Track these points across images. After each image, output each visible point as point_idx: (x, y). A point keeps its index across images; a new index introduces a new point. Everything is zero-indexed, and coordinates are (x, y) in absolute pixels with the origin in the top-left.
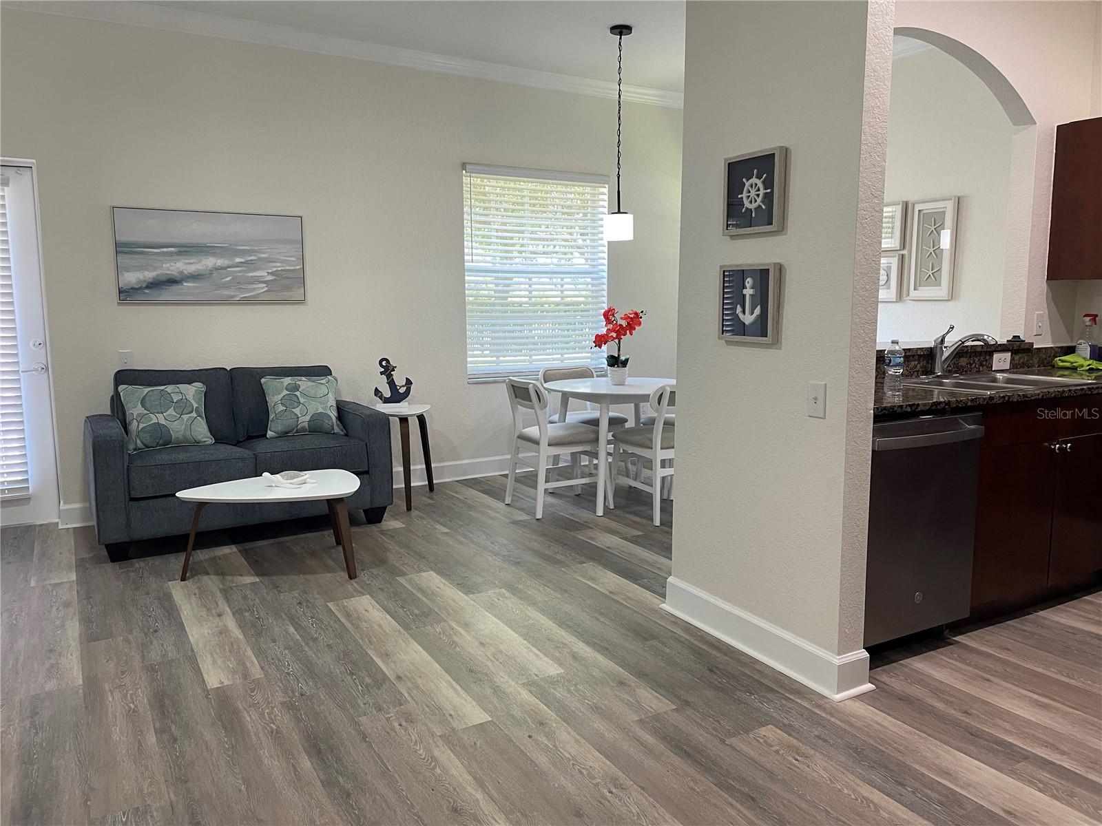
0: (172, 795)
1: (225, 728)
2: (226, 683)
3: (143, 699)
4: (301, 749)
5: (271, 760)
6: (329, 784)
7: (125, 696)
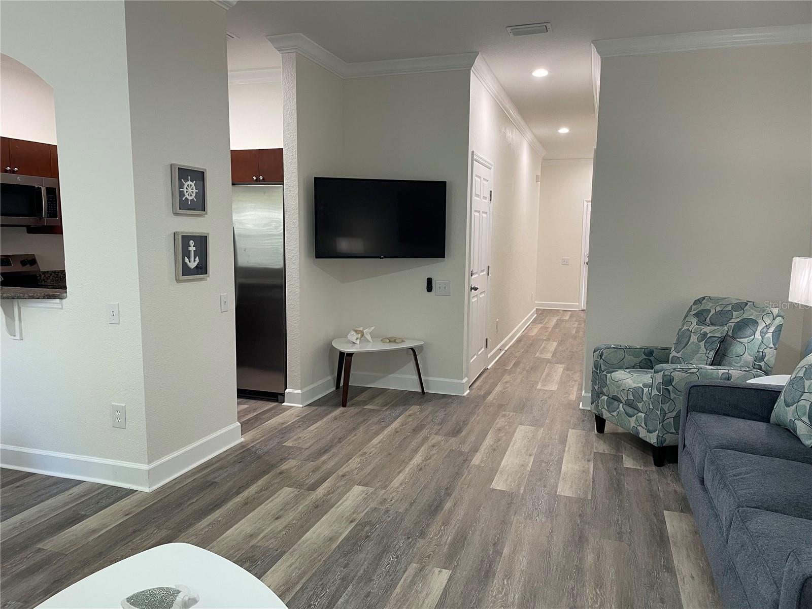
0: (512, 518)
1: (465, 538)
2: (437, 570)
3: (497, 582)
4: (443, 511)
5: (460, 513)
6: (449, 495)
7: (506, 595)
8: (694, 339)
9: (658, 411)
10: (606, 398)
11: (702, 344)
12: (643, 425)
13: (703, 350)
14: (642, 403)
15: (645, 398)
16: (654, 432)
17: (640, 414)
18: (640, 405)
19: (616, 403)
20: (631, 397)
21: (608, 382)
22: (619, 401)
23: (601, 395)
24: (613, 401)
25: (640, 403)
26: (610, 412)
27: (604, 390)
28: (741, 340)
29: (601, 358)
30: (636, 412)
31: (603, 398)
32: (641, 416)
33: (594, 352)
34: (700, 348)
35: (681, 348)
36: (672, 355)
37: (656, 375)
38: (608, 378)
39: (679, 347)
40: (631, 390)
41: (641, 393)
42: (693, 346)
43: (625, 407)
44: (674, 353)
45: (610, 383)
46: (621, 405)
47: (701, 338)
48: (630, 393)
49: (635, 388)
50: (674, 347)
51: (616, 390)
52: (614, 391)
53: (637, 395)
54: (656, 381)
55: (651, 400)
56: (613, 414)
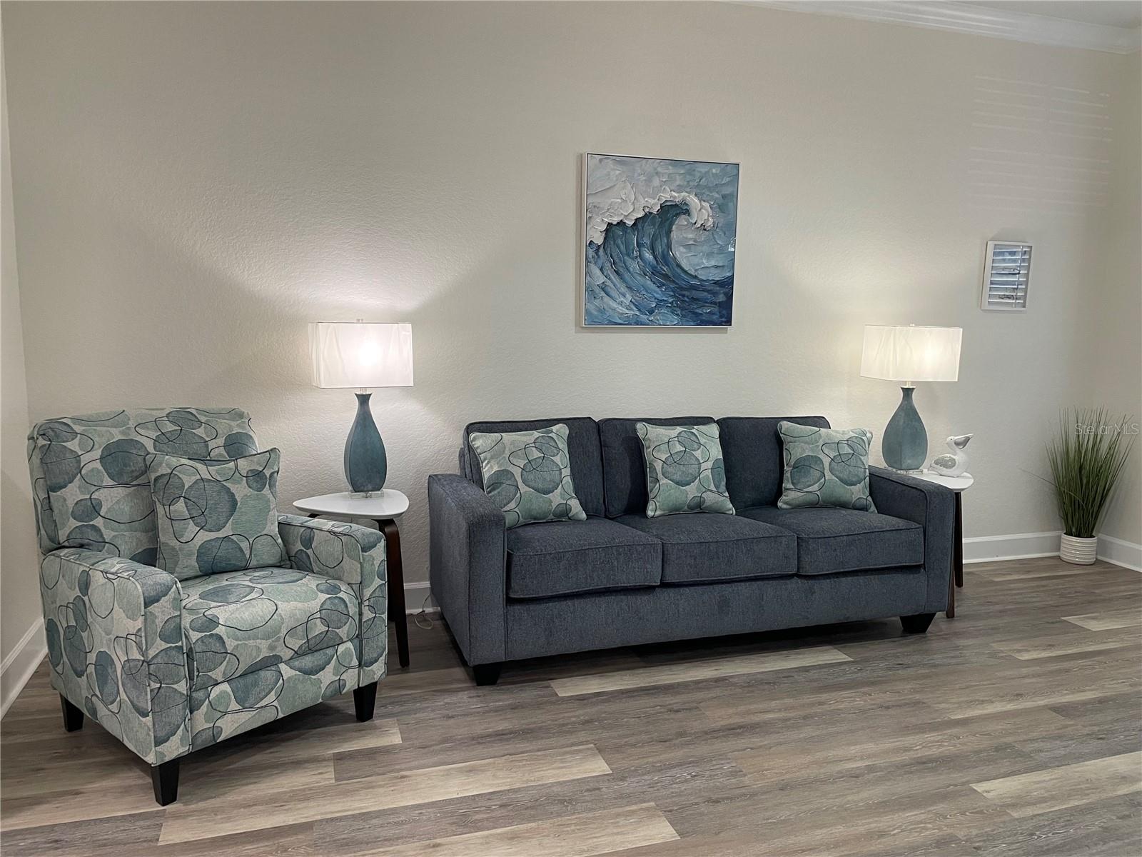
8: (240, 490)
9: (384, 613)
10: (226, 686)
12: (353, 661)
14: (348, 624)
15: (352, 610)
17: (341, 648)
18: (342, 631)
19: (268, 675)
20: (319, 628)
21: (230, 644)
22: (275, 663)
23: (200, 695)
24: (250, 678)
25: (345, 624)
26: (250, 708)
27: (218, 672)
30: (329, 651)
31: (212, 695)
32: (346, 651)
33: (151, 601)
35: (223, 519)
36: (198, 542)
37: (372, 552)
38: (225, 637)
39: (215, 518)
40: (315, 616)
41: (341, 608)
42: (252, 502)
43: (296, 663)
44: (205, 536)
45: (240, 642)
46: (283, 667)
47: (257, 482)
48: (315, 624)
49: (321, 607)
50: (196, 525)
51: (264, 645)
52: (259, 649)
53: (334, 617)
54: (375, 562)
55: (367, 603)
56: (263, 703)
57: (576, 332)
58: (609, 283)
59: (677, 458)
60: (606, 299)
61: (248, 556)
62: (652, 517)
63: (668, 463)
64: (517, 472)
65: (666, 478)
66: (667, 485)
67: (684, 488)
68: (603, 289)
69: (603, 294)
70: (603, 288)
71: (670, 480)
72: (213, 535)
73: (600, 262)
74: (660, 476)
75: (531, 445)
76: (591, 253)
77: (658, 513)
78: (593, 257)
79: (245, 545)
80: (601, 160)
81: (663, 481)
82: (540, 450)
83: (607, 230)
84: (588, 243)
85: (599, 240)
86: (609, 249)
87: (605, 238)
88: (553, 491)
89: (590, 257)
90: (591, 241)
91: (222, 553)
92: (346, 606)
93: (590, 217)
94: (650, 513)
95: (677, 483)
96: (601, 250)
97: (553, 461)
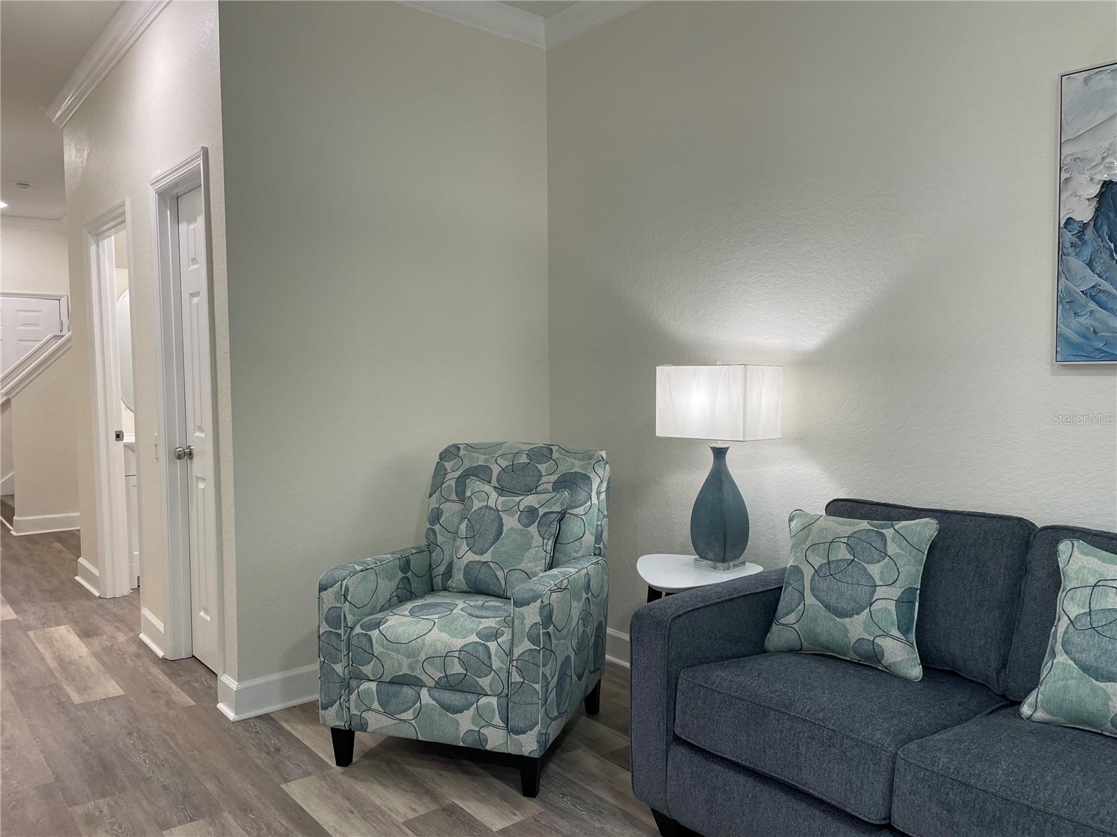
8: (510, 522)
9: (537, 683)
10: (373, 685)
11: (533, 529)
12: (497, 720)
13: (537, 540)
14: (490, 677)
15: (496, 664)
16: (531, 730)
17: (483, 700)
18: (485, 682)
19: (407, 691)
20: (457, 669)
21: (377, 649)
22: (416, 683)
23: (354, 683)
24: (395, 688)
25: (486, 675)
26: (390, 715)
27: (367, 670)
28: (575, 511)
29: (346, 599)
30: (471, 697)
31: (362, 688)
32: (489, 705)
33: (323, 588)
34: (533, 537)
35: (487, 545)
36: (465, 561)
37: (524, 610)
38: (374, 641)
39: (481, 543)
40: (454, 654)
41: (483, 656)
42: (515, 535)
43: (436, 693)
44: (471, 557)
45: (384, 651)
46: (424, 692)
47: (527, 518)
48: (453, 661)
49: (462, 647)
50: (468, 545)
51: (405, 662)
52: (400, 665)
53: (473, 662)
54: (525, 622)
55: (514, 663)
56: (403, 716)
57: (1052, 375)
58: (1106, 285)
59: (1099, 621)
60: (1101, 313)
61: (504, 586)
62: (1029, 718)
63: (1078, 625)
64: (808, 573)
65: (1066, 653)
66: (1065, 667)
67: (1102, 685)
68: (1093, 298)
69: (1092, 305)
70: (1093, 294)
71: (1075, 661)
72: (477, 558)
73: (1087, 252)
74: (1059, 647)
75: (843, 540)
76: (1069, 236)
77: (1040, 715)
78: (1073, 245)
79: (500, 574)
80: (1086, 80)
81: (1061, 658)
82: (851, 548)
83: (1101, 196)
84: (1063, 222)
85: (1084, 213)
86: (1105, 228)
87: (1097, 210)
88: (851, 616)
89: (1068, 245)
90: (1070, 219)
91: (481, 576)
92: (490, 656)
93: (1067, 180)
94: (1026, 710)
95: (1085, 669)
96: (1090, 232)
97: (865, 570)
